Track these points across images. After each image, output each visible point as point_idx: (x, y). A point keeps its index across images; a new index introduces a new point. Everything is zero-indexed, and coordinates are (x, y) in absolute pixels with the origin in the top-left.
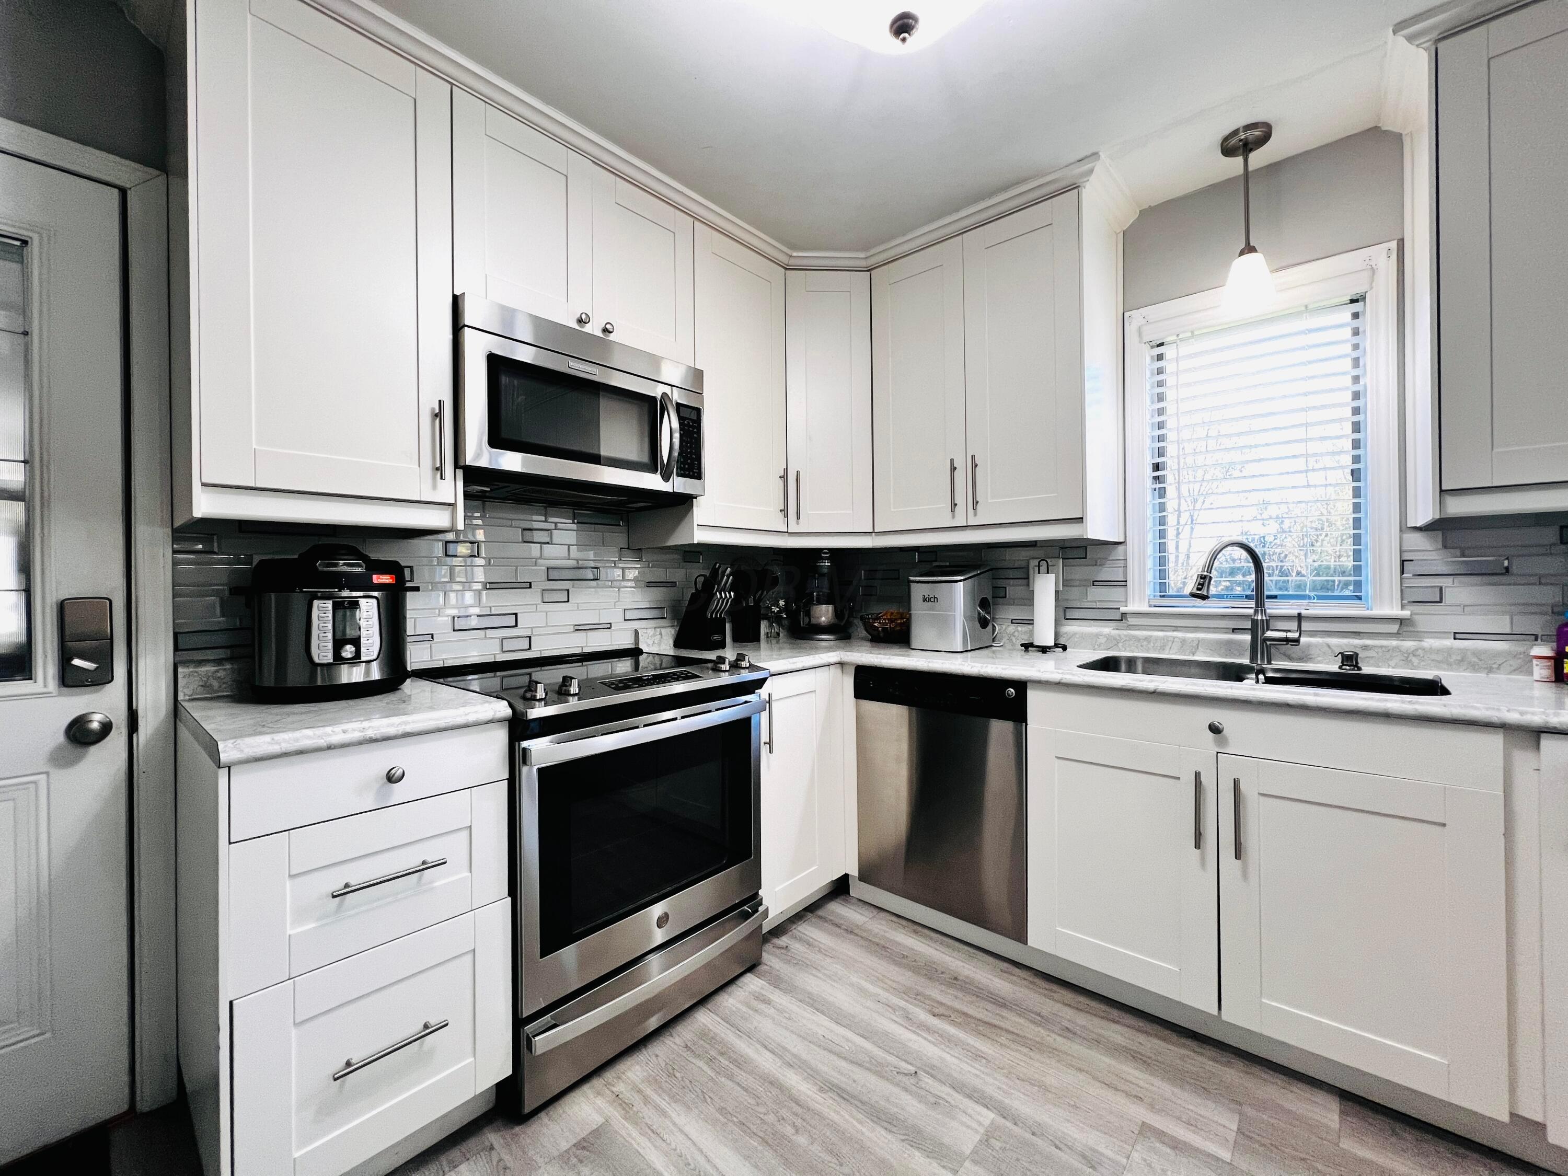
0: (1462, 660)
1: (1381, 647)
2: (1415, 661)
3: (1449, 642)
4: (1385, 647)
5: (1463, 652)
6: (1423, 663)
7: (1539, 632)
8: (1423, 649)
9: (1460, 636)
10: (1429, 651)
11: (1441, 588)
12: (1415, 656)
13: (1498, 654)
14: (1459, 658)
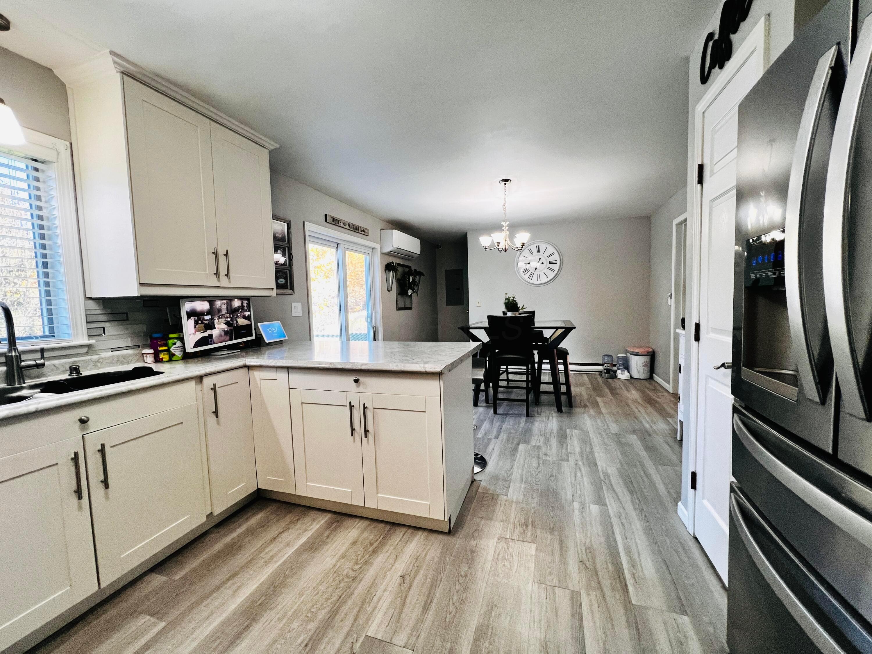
0: (118, 361)
1: (82, 361)
2: (99, 365)
3: (110, 354)
4: (85, 360)
5: (118, 357)
6: (102, 365)
7: (140, 344)
8: (102, 358)
9: (113, 350)
10: (105, 359)
11: (104, 328)
12: (99, 362)
13: (130, 355)
14: (117, 360)
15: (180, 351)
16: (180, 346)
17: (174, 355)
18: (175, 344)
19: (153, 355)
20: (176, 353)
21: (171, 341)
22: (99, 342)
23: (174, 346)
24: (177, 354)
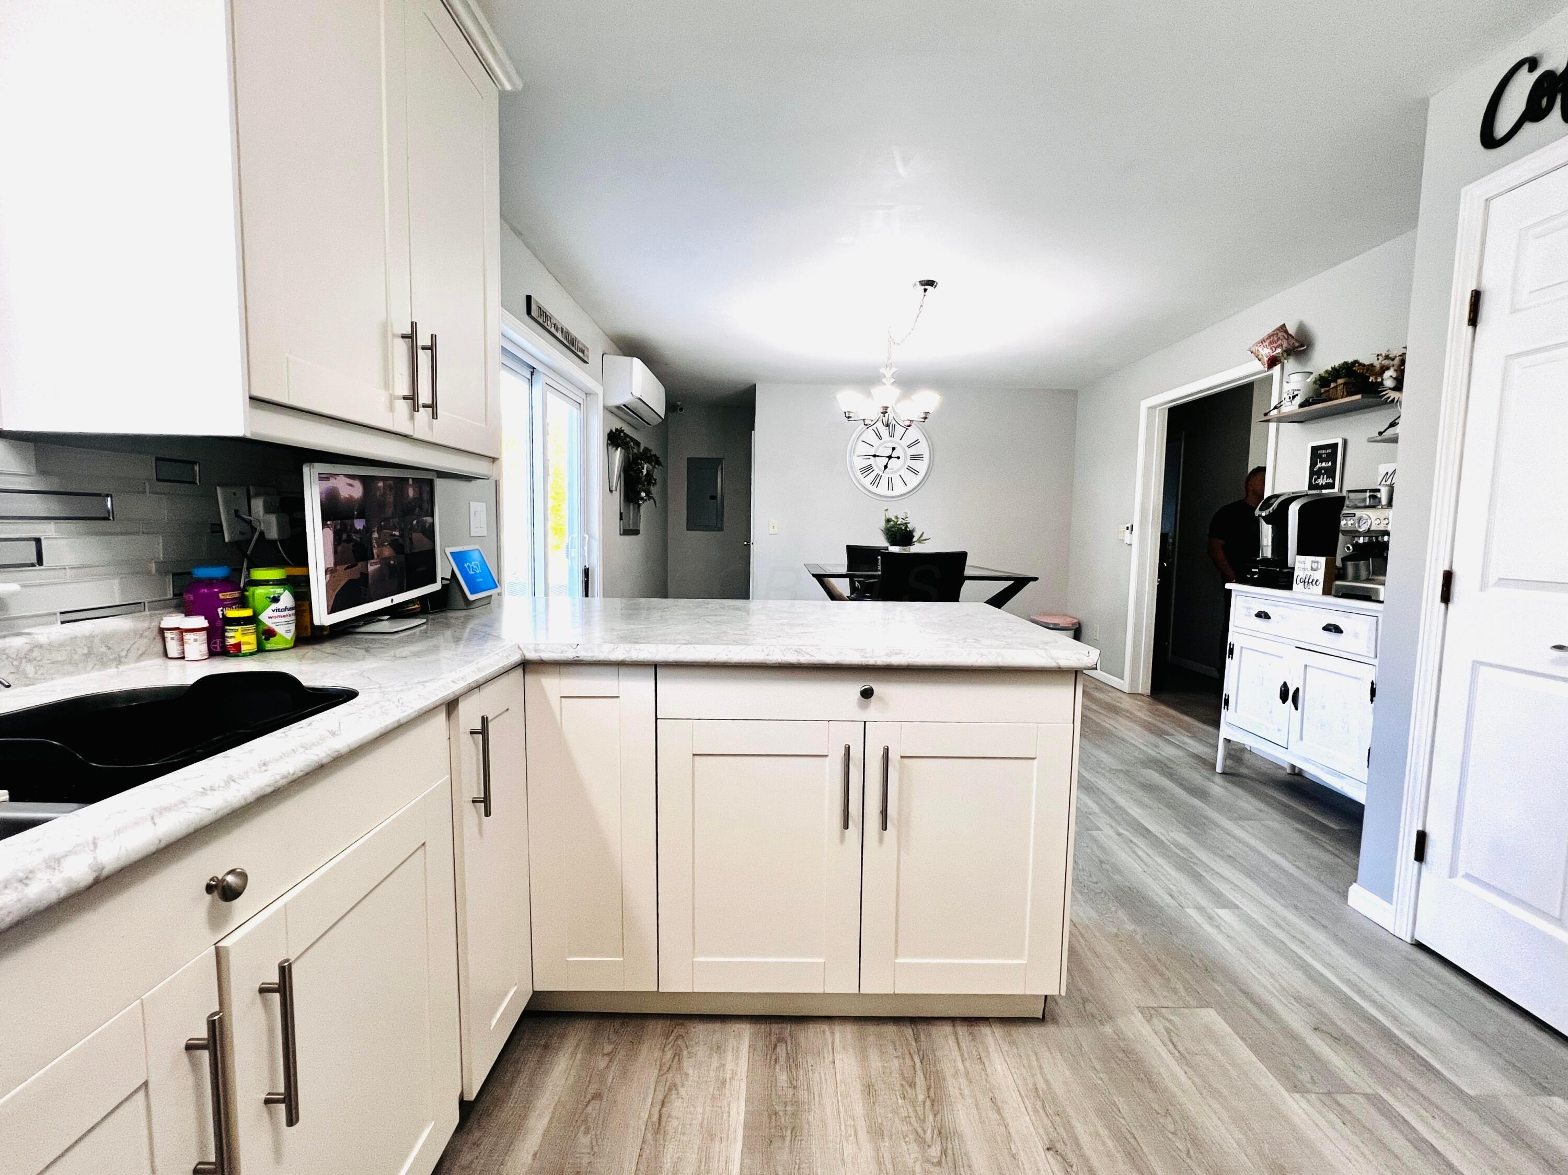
3: (58, 632)
6: (41, 671)
7: (145, 598)
8: (41, 646)
9: (70, 617)
10: (50, 647)
11: (38, 541)
12: (29, 661)
13: (126, 635)
14: (85, 651)
15: (287, 623)
16: (289, 606)
17: (270, 634)
18: (276, 600)
19: (203, 636)
20: (277, 629)
21: (260, 592)
22: (28, 590)
23: (274, 606)
24: (280, 630)
